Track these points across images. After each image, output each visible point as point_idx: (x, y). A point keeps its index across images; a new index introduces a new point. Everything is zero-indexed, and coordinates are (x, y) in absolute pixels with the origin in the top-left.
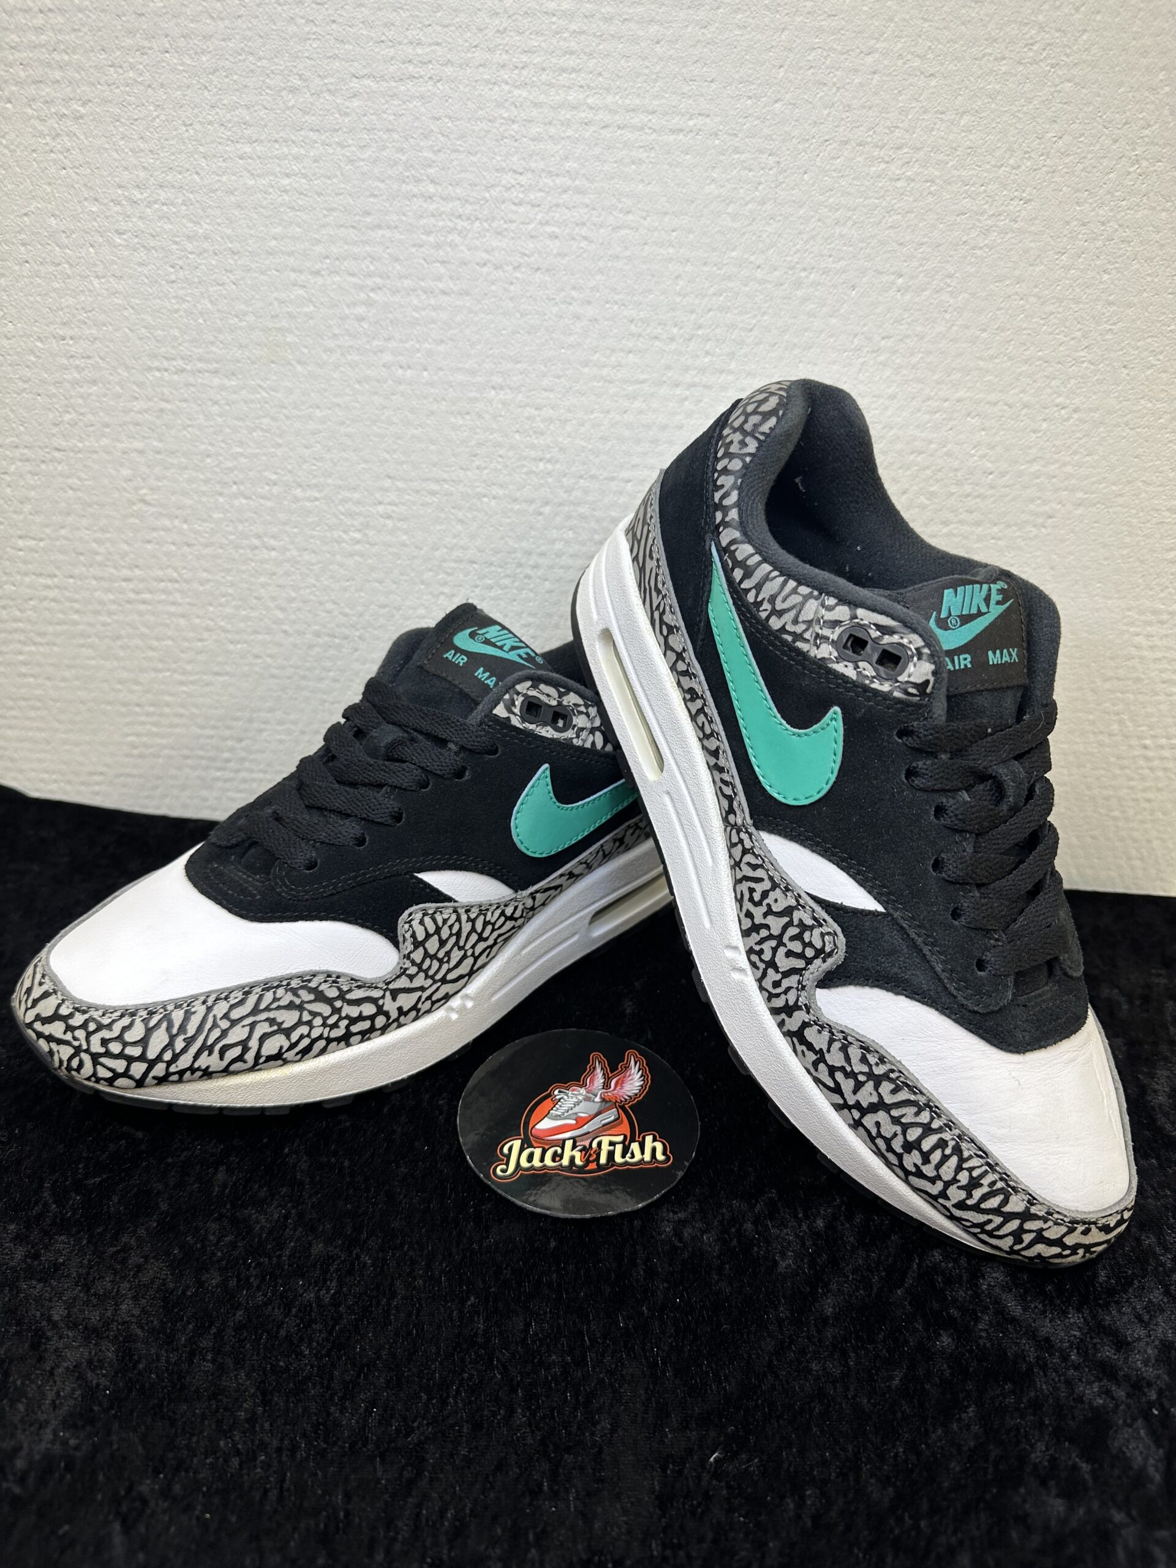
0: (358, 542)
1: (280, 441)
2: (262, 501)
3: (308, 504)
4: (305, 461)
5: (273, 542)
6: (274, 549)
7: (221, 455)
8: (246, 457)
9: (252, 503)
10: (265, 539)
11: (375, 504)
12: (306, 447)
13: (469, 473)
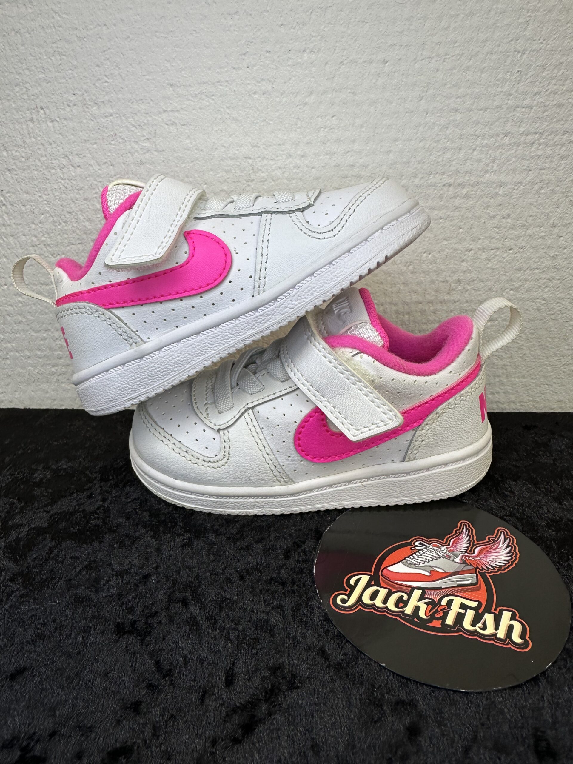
0: (148, 151)
1: (75, 63)
2: (65, 122)
3: (103, 120)
4: (99, 79)
5: (77, 160)
6: (79, 166)
7: (27, 82)
8: (49, 82)
9: (56, 124)
10: (70, 157)
11: (160, 113)
12: (98, 66)
13: (240, 72)
